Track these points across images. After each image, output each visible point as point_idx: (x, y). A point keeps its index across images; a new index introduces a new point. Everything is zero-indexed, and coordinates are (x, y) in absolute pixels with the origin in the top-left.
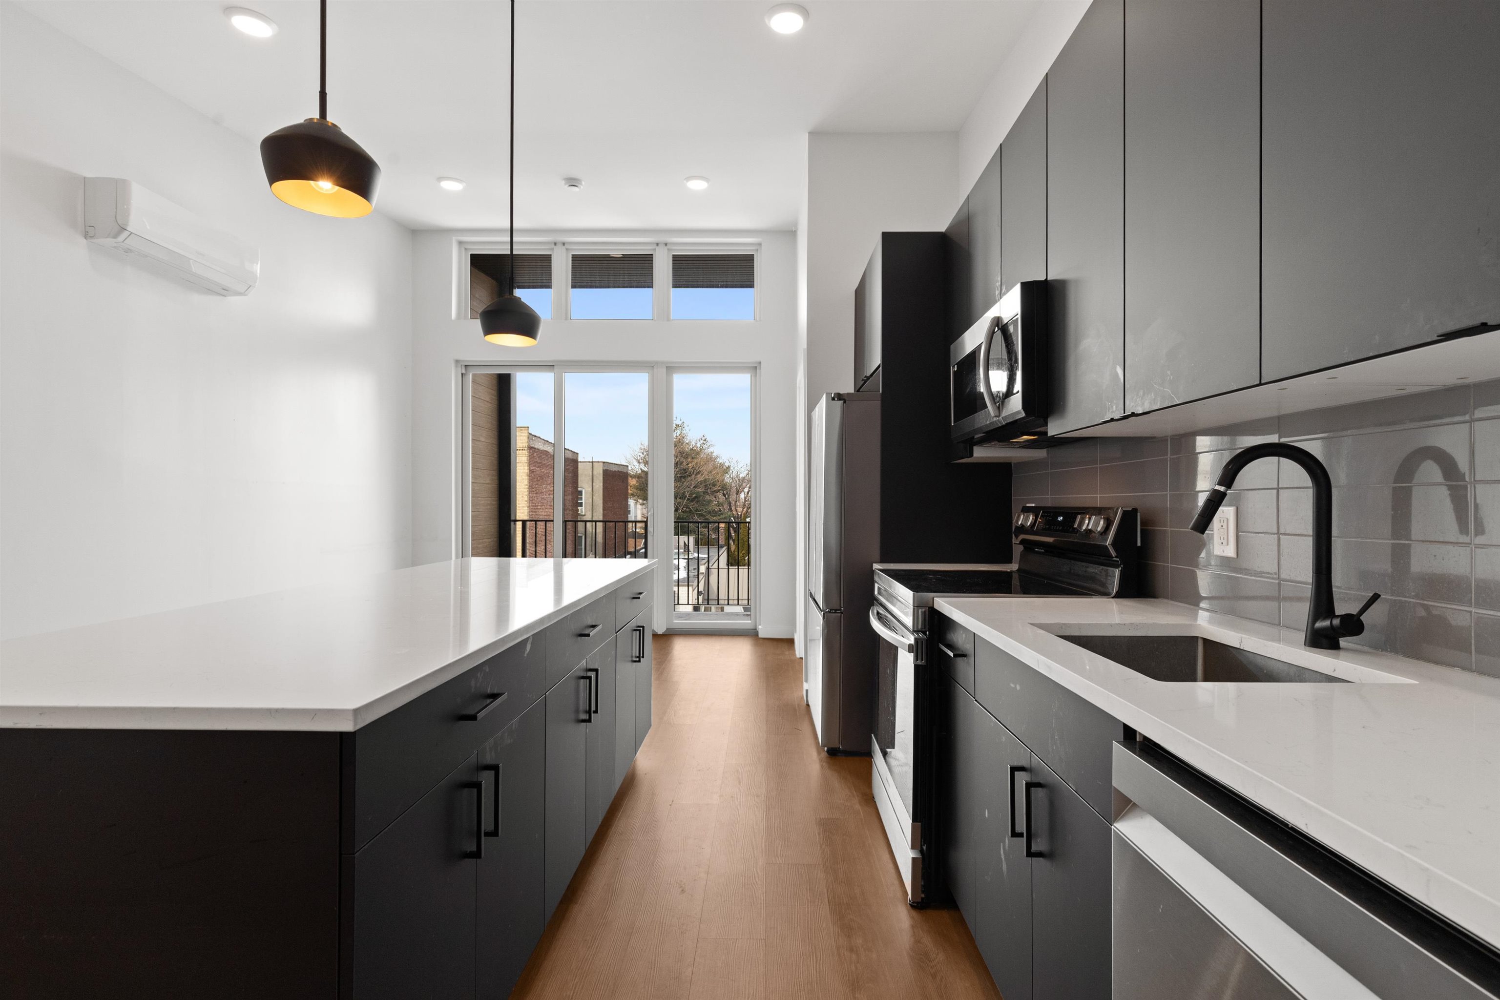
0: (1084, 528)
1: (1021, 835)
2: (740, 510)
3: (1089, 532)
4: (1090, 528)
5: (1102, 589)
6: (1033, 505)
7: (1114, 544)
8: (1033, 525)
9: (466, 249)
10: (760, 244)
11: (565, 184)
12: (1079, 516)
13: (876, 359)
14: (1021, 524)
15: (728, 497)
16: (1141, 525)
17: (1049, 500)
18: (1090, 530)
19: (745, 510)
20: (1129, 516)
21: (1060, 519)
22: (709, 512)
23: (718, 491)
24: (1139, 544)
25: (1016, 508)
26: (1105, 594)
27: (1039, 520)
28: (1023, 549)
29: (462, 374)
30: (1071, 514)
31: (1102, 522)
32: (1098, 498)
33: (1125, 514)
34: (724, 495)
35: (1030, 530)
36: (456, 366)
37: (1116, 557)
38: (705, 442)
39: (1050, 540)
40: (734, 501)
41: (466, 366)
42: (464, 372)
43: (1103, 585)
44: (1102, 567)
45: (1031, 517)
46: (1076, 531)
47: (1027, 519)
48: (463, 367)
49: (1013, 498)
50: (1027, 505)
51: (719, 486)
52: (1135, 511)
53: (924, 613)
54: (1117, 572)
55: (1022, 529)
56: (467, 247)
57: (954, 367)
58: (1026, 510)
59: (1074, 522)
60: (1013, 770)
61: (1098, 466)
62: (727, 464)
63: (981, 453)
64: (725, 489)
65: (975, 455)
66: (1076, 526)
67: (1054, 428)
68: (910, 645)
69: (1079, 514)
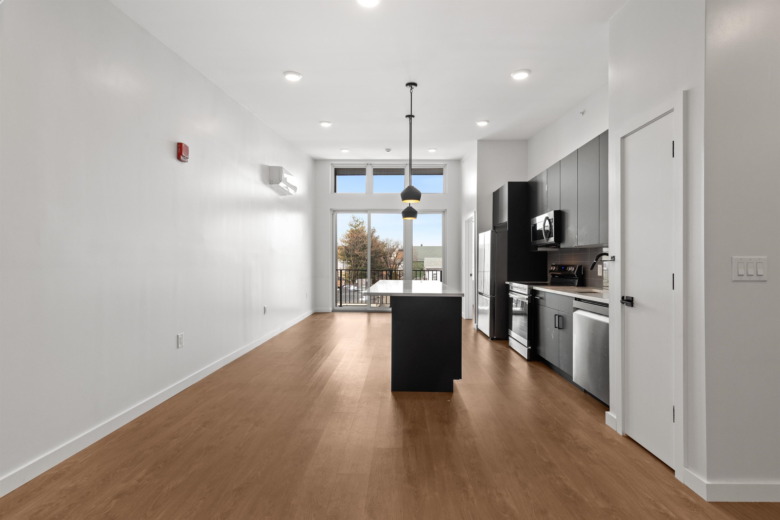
0: (569, 270)
1: (557, 327)
2: (392, 265)
3: (570, 271)
4: (571, 270)
5: (574, 285)
6: (554, 264)
7: (576, 274)
8: (555, 270)
9: (333, 166)
10: (446, 165)
11: (386, 151)
12: (568, 267)
13: (505, 219)
14: (552, 269)
15: (386, 259)
16: (583, 269)
17: (559, 263)
18: (571, 271)
19: (395, 266)
20: (580, 267)
21: (563, 268)
22: (377, 267)
23: (381, 256)
24: (582, 274)
25: (549, 265)
26: (575, 286)
27: (557, 268)
28: (552, 276)
29: (332, 214)
30: (566, 266)
31: (573, 269)
32: (573, 263)
33: (579, 266)
34: (384, 258)
35: (555, 271)
36: (331, 211)
37: (577, 277)
38: (374, 231)
39: (560, 273)
40: (389, 261)
41: (334, 211)
42: (333, 213)
43: (574, 284)
44: (573, 280)
45: (555, 268)
46: (567, 271)
47: (553, 268)
48: (333, 211)
49: (548, 262)
50: (553, 264)
51: (382, 254)
52: (581, 266)
53: (530, 290)
54: (577, 280)
55: (551, 271)
56: (334, 166)
57: (532, 225)
58: (553, 266)
59: (567, 269)
60: (555, 315)
61: (573, 254)
62: (386, 242)
63: (539, 249)
64: (385, 255)
65: (538, 250)
66: (567, 270)
67: (562, 246)
68: (527, 298)
69: (568, 266)
